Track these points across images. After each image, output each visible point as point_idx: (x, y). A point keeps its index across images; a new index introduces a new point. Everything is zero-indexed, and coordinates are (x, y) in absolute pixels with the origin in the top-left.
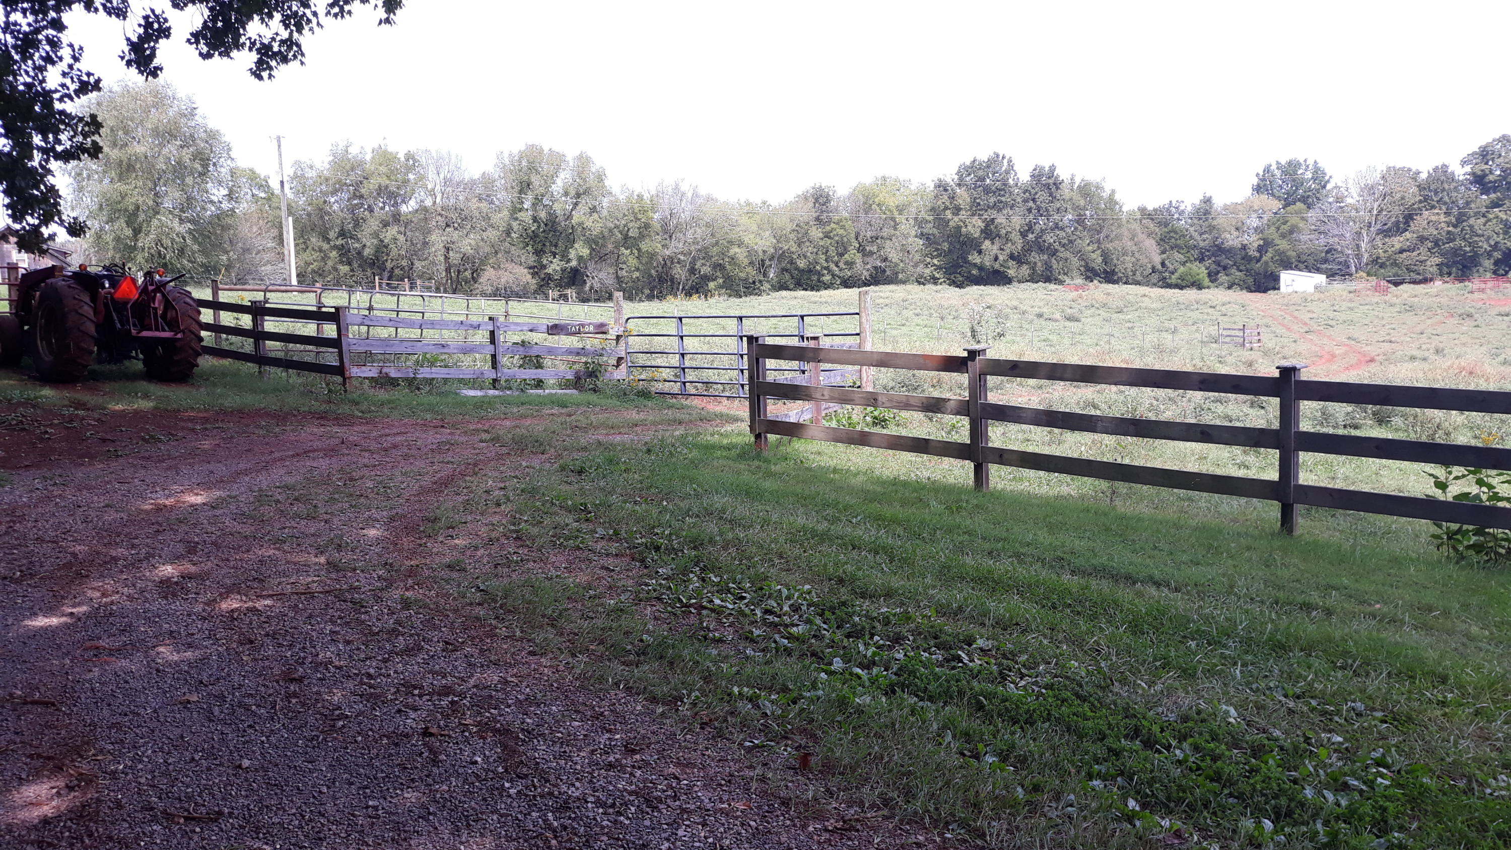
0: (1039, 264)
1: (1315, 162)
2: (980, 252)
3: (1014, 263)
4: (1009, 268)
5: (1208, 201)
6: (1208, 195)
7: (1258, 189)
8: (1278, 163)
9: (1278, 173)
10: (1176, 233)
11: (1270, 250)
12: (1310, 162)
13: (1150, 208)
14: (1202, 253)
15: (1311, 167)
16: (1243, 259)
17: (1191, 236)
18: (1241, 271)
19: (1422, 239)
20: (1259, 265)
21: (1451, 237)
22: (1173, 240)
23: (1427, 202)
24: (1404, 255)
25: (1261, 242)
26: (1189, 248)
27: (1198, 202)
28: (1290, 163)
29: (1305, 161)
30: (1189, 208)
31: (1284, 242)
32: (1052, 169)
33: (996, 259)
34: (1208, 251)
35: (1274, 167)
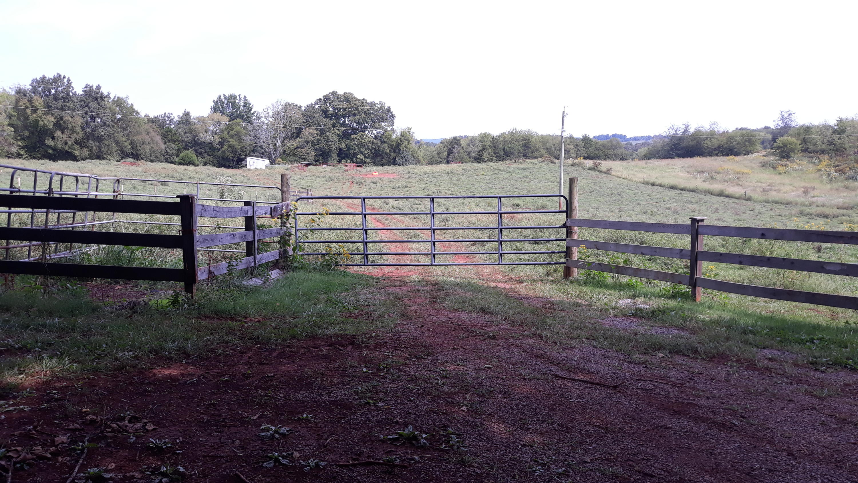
0: (94, 148)
1: (245, 97)
2: (53, 138)
3: (78, 146)
4: (75, 149)
5: (187, 114)
6: (187, 111)
7: (215, 109)
8: (224, 95)
9: (225, 101)
10: (171, 132)
11: (226, 144)
12: (242, 96)
13: (152, 116)
14: (187, 145)
15: (242, 99)
16: (210, 149)
17: (180, 135)
18: (210, 156)
19: (307, 142)
20: (220, 152)
21: (318, 141)
22: (170, 136)
23: (307, 123)
24: (299, 150)
25: (220, 140)
26: (180, 141)
27: (181, 115)
28: (231, 96)
29: (239, 96)
30: (176, 118)
31: (233, 140)
32: (98, 88)
33: (66, 143)
34: (190, 143)
35: (222, 97)
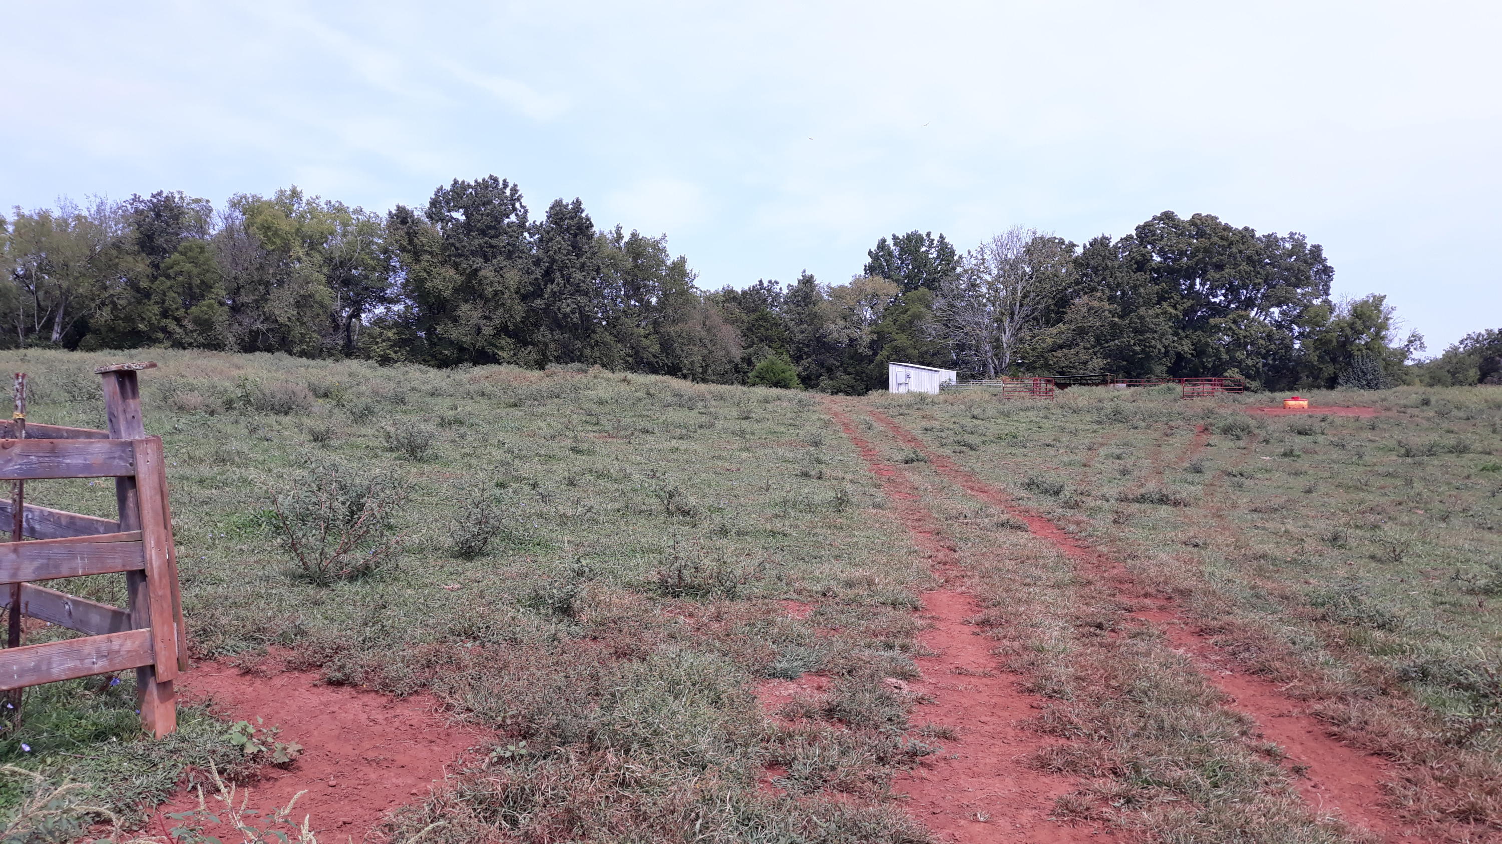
1: (941, 237)
5: (808, 281)
6: (808, 273)
7: (870, 269)
8: (895, 237)
9: (896, 251)
10: (766, 321)
11: (886, 346)
12: (935, 237)
13: (736, 289)
14: (799, 350)
15: (935, 242)
16: (852, 358)
17: (786, 326)
18: (849, 374)
19: (1081, 332)
20: (871, 367)
21: (1116, 331)
22: (762, 330)
23: (1084, 287)
24: (1059, 353)
25: (875, 337)
26: (783, 341)
27: (795, 283)
28: (909, 237)
29: (928, 234)
30: (785, 291)
31: (904, 336)
34: (808, 346)
35: (890, 242)
